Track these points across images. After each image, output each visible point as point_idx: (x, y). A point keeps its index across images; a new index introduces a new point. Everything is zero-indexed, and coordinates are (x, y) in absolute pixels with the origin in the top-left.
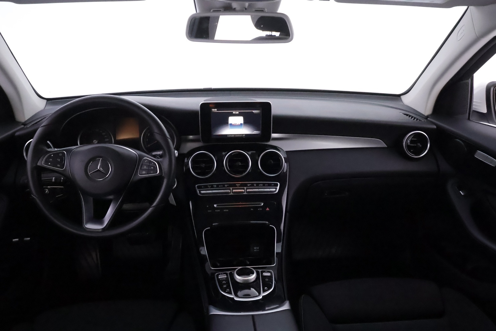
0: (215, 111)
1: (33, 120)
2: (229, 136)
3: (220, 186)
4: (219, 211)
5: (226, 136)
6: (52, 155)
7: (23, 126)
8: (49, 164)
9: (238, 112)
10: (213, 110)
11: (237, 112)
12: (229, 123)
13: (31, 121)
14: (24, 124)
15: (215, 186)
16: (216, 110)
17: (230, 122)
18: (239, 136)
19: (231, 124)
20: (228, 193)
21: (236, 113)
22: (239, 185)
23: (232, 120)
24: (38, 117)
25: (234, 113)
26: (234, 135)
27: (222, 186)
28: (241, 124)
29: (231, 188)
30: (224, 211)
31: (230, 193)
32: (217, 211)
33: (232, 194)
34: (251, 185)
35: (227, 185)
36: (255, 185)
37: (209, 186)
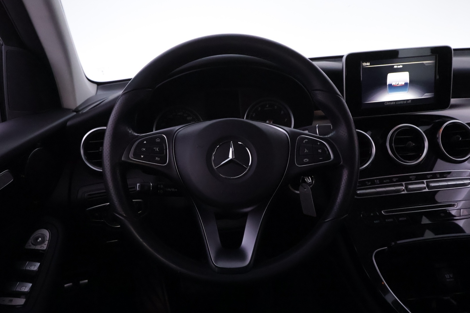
0: (367, 66)
1: (87, 105)
2: (387, 104)
3: (384, 181)
4: (391, 220)
5: (383, 103)
6: (145, 142)
7: (75, 113)
8: (142, 156)
9: (402, 65)
10: (365, 64)
11: (400, 65)
12: (388, 84)
13: (84, 106)
14: (77, 110)
15: (378, 181)
16: (369, 64)
17: (388, 82)
18: (402, 102)
19: (390, 85)
20: (399, 191)
21: (399, 67)
22: (414, 177)
23: (392, 78)
24: (93, 102)
25: (395, 67)
26: (394, 101)
27: (388, 181)
28: (406, 84)
29: (404, 183)
30: (401, 219)
31: (404, 191)
32: (388, 220)
33: (406, 192)
34: (432, 176)
35: (396, 179)
36: (438, 176)
37: (367, 183)
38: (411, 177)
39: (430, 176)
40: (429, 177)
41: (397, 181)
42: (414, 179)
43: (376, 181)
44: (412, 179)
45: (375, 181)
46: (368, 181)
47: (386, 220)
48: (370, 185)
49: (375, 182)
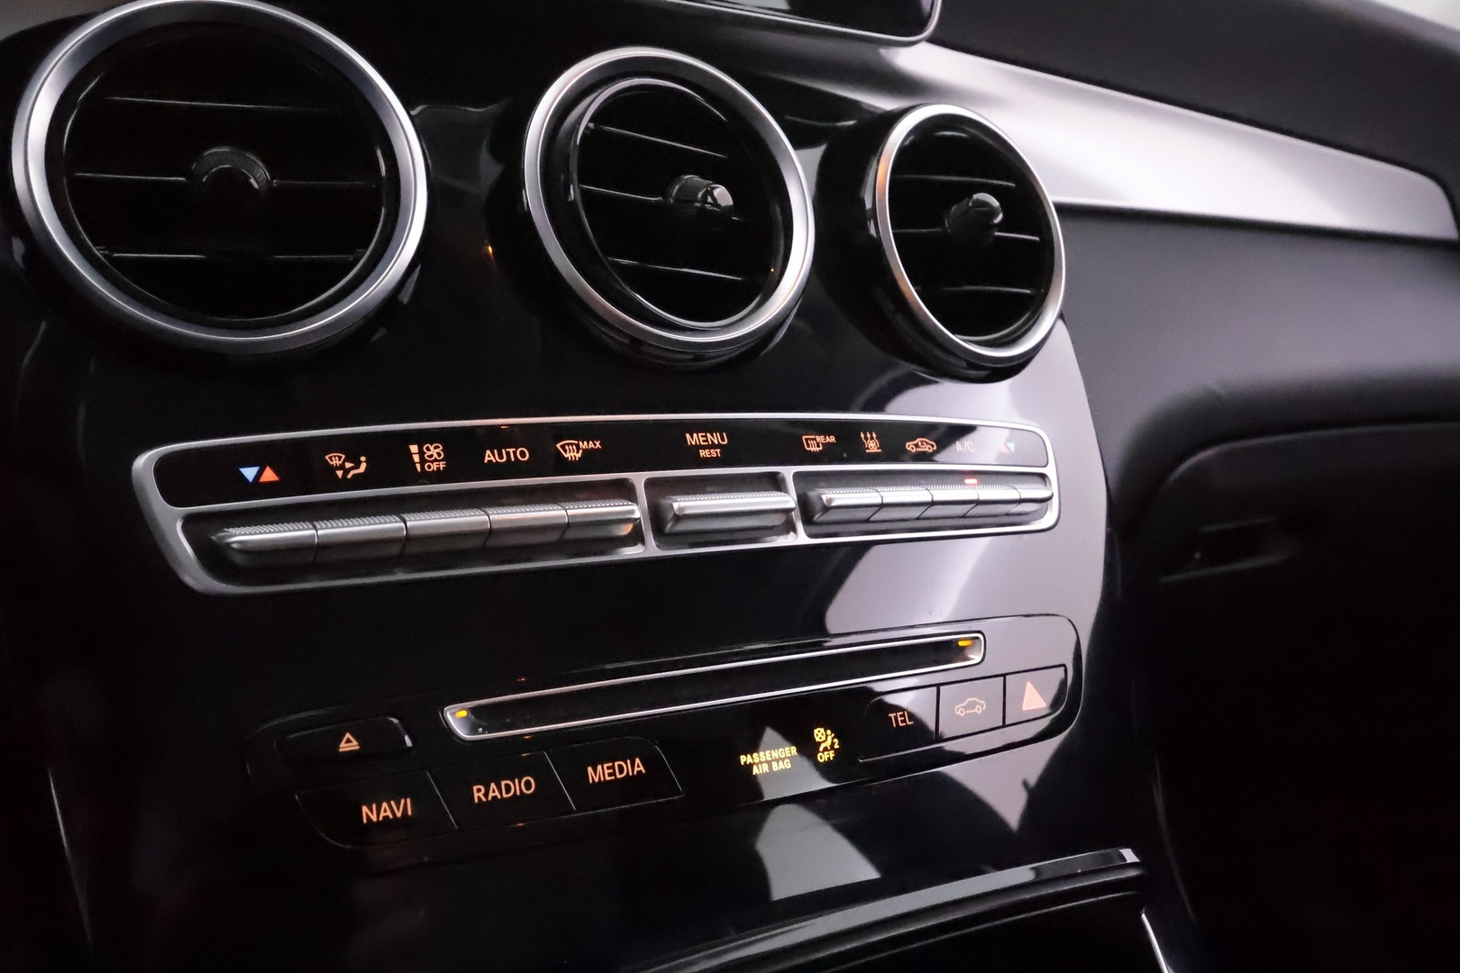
3: (489, 456)
4: (521, 786)
15: (434, 451)
20: (598, 537)
22: (715, 438)
27: (521, 454)
29: (639, 479)
30: (599, 774)
31: (636, 537)
32: (494, 792)
33: (649, 549)
34: (832, 439)
35: (584, 445)
36: (873, 446)
37: (336, 462)
38: (694, 439)
39: (820, 439)
40: (814, 449)
41: (589, 462)
42: (715, 453)
43: (421, 453)
44: (703, 453)
45: (414, 448)
46: (352, 448)
47: (478, 793)
48: (358, 482)
49: (410, 454)
